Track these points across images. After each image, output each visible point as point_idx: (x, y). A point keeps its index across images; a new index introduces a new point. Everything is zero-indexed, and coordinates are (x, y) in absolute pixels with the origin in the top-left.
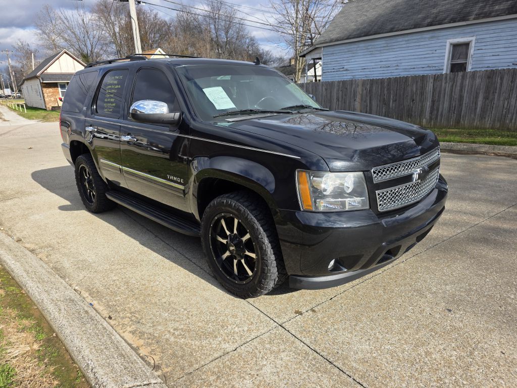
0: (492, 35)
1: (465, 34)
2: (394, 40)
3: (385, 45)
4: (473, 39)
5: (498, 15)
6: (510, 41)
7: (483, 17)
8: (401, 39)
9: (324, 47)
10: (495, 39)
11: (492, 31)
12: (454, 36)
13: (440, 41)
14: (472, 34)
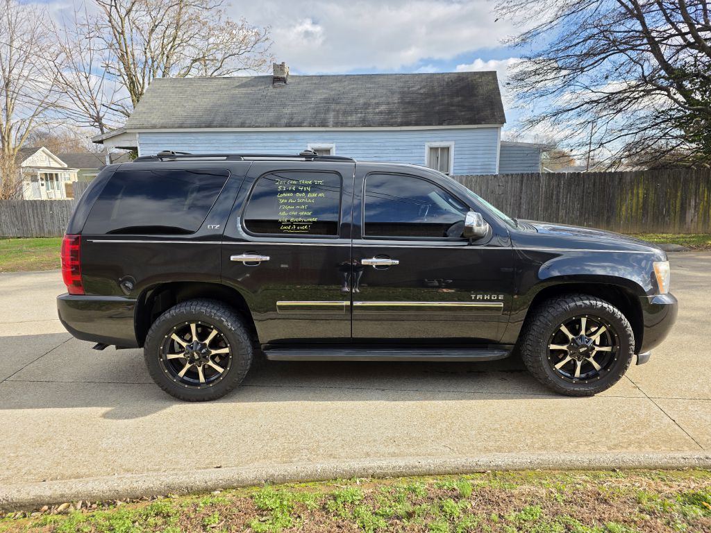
0: (350, 144)
1: (325, 140)
2: (246, 136)
3: (235, 141)
4: (333, 145)
5: (354, 126)
6: (366, 152)
7: (342, 126)
8: (255, 137)
9: (139, 133)
10: (353, 148)
11: (349, 141)
12: (314, 141)
13: (299, 144)
14: (332, 140)
